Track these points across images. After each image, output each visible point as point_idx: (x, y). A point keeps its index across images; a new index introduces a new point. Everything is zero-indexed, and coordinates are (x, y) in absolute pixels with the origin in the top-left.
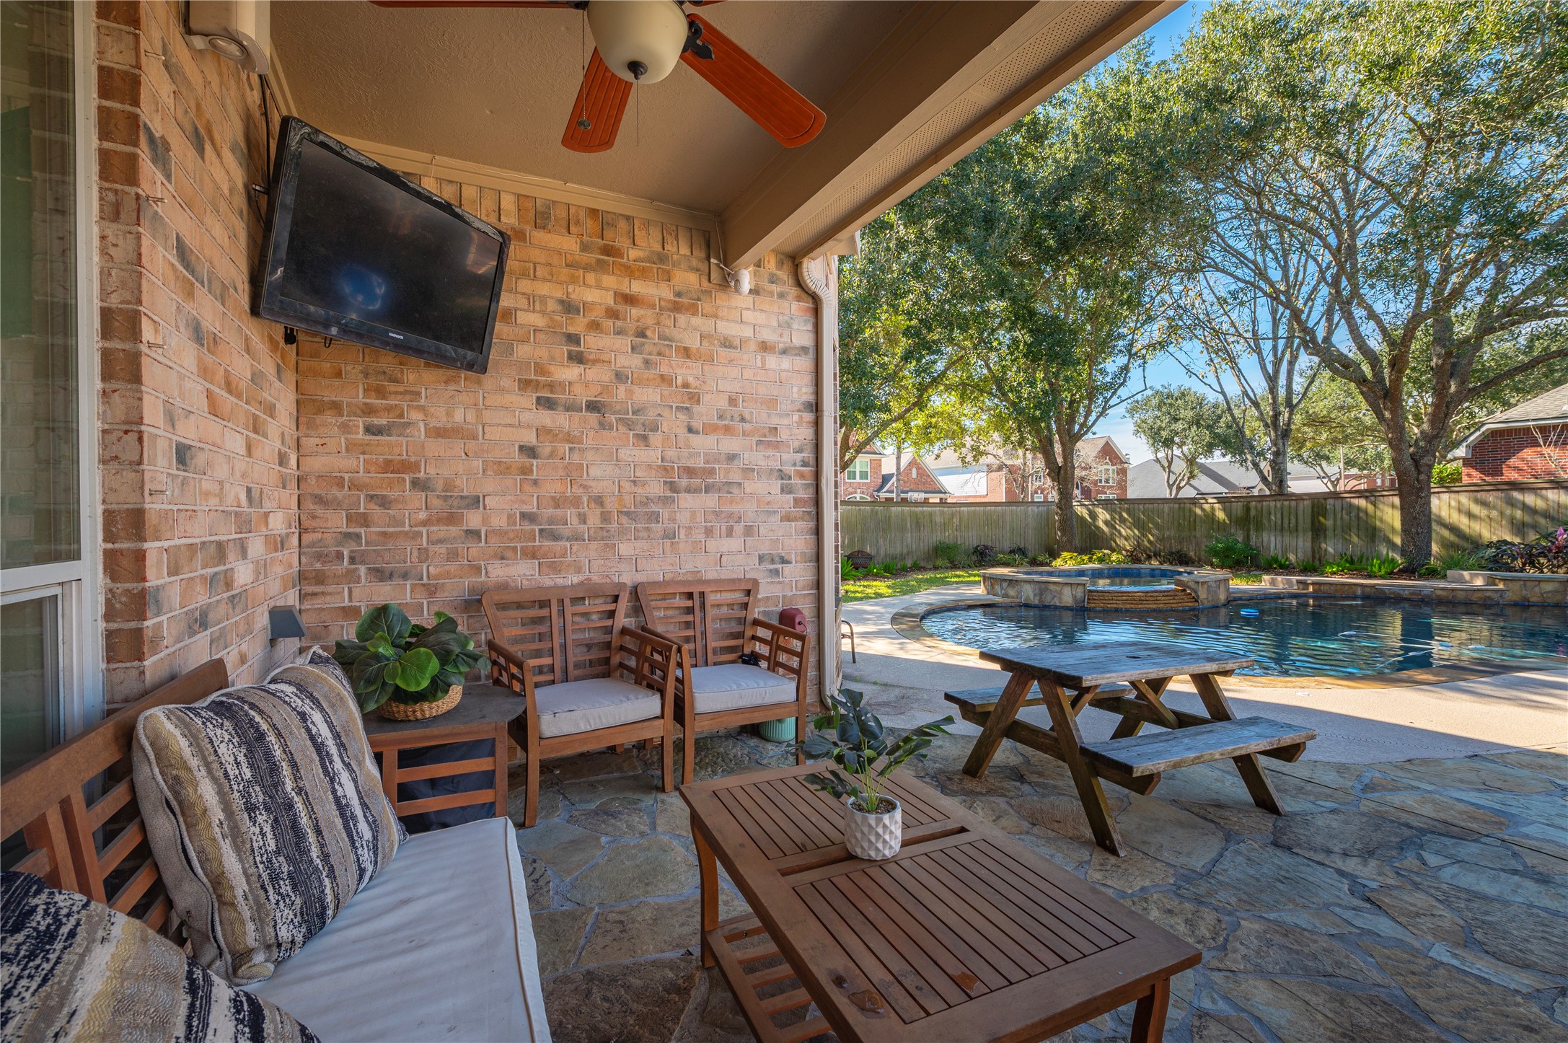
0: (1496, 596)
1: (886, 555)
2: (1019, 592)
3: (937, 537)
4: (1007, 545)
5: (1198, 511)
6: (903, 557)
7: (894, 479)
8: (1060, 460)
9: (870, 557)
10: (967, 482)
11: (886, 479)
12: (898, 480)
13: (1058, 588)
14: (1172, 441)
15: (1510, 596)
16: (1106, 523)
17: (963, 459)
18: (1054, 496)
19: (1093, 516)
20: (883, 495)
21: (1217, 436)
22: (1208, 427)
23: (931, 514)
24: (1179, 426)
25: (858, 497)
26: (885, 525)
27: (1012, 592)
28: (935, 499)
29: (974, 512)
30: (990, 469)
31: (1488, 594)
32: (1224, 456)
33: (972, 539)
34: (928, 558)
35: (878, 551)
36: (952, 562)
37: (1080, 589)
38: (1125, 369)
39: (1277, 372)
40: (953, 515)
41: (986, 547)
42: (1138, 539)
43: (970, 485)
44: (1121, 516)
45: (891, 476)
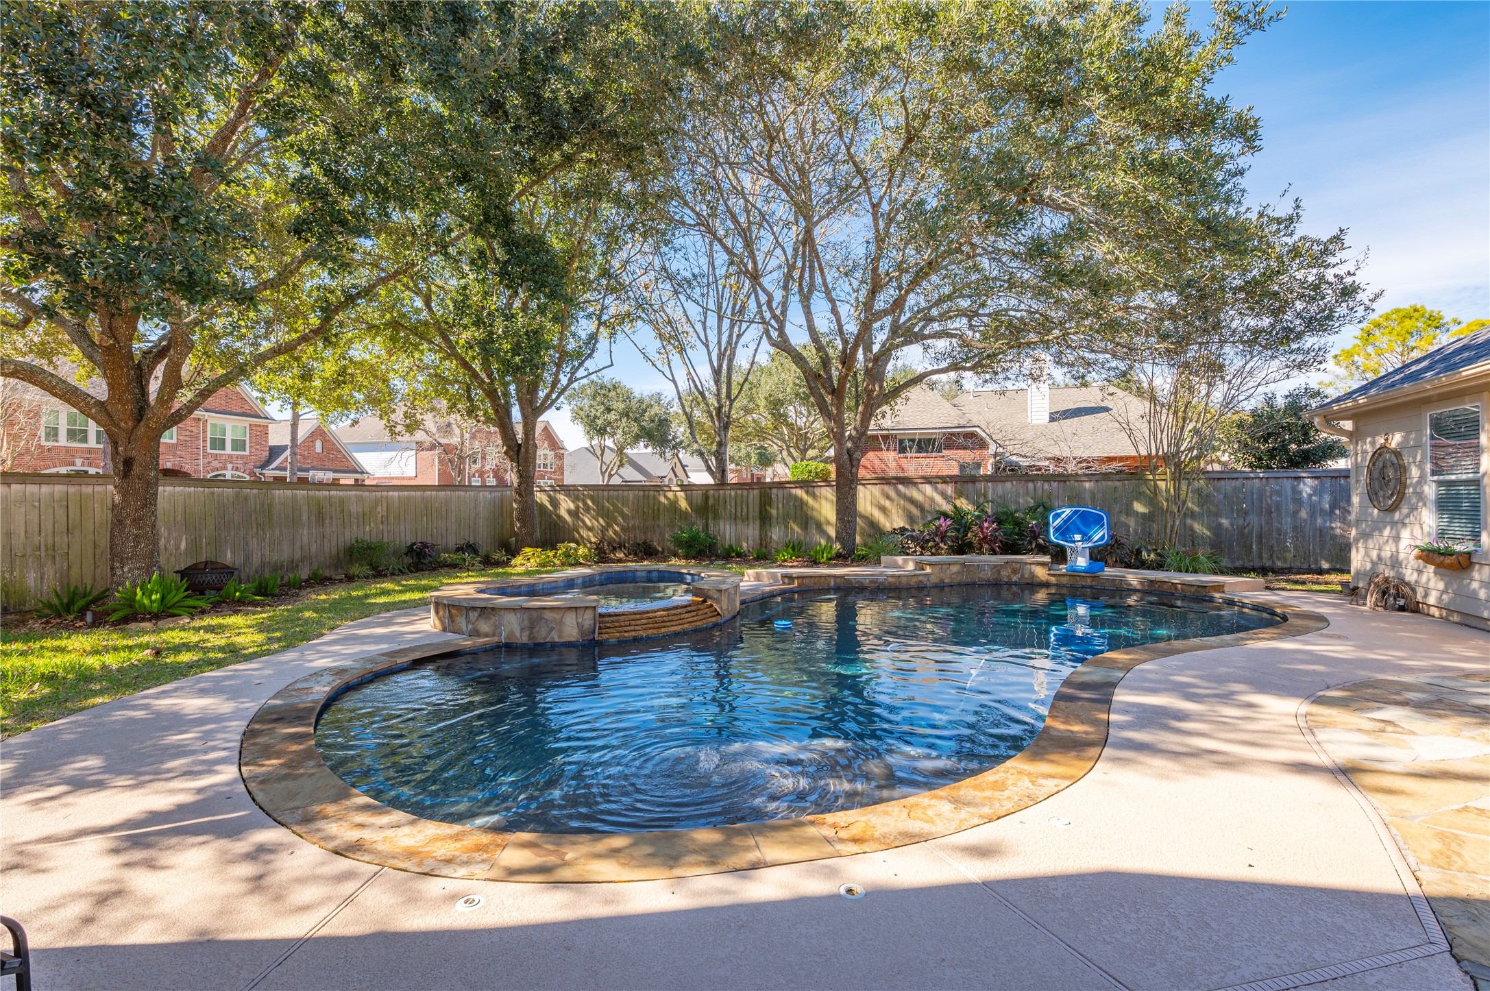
0: (924, 579)
1: (263, 565)
2: (497, 627)
3: (352, 534)
4: (452, 542)
5: (663, 499)
6: (293, 565)
7: (288, 452)
8: (520, 436)
9: (229, 571)
10: (391, 461)
11: (275, 452)
12: (293, 454)
13: (557, 616)
14: (605, 430)
15: (934, 580)
16: (569, 512)
17: (391, 429)
18: (512, 478)
19: (555, 503)
20: (270, 472)
21: (642, 428)
22: (636, 420)
23: (342, 501)
24: (612, 416)
25: (229, 474)
26: (263, 517)
27: (484, 627)
28: (348, 480)
29: (408, 498)
30: (420, 446)
31: (921, 578)
32: (646, 447)
33: (405, 535)
34: (337, 563)
35: (247, 559)
36: (374, 568)
37: (589, 615)
38: (593, 337)
39: (720, 366)
40: (377, 502)
41: (425, 545)
42: (604, 530)
43: (395, 464)
44: (585, 504)
45: (282, 449)
